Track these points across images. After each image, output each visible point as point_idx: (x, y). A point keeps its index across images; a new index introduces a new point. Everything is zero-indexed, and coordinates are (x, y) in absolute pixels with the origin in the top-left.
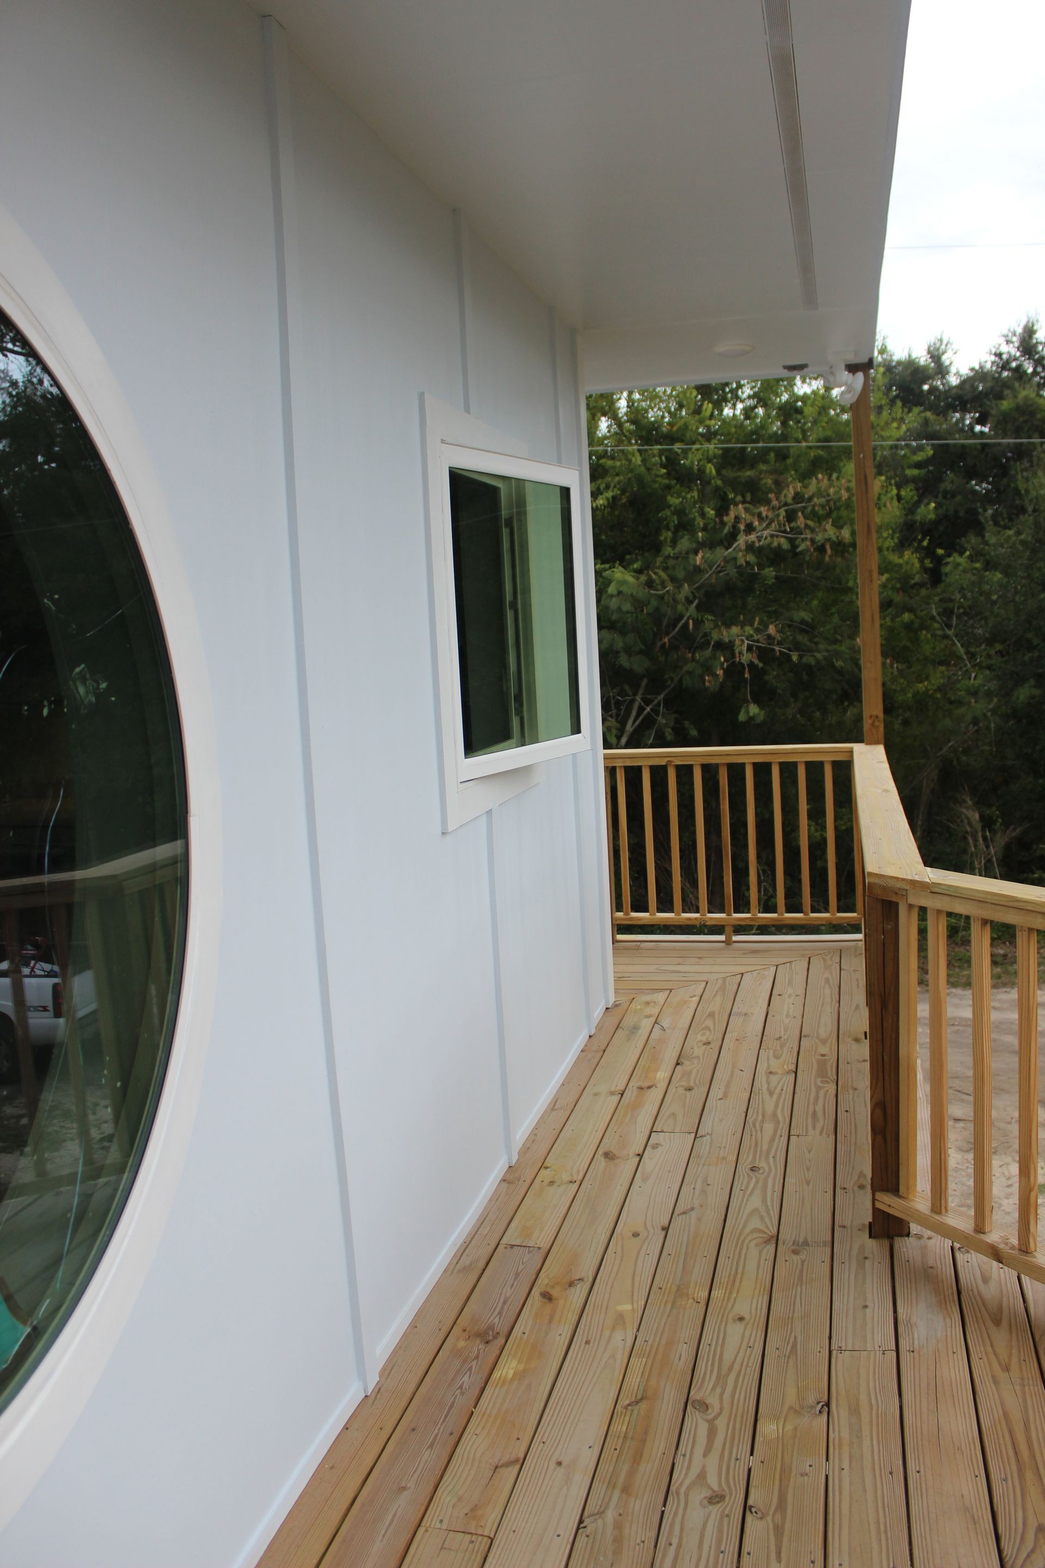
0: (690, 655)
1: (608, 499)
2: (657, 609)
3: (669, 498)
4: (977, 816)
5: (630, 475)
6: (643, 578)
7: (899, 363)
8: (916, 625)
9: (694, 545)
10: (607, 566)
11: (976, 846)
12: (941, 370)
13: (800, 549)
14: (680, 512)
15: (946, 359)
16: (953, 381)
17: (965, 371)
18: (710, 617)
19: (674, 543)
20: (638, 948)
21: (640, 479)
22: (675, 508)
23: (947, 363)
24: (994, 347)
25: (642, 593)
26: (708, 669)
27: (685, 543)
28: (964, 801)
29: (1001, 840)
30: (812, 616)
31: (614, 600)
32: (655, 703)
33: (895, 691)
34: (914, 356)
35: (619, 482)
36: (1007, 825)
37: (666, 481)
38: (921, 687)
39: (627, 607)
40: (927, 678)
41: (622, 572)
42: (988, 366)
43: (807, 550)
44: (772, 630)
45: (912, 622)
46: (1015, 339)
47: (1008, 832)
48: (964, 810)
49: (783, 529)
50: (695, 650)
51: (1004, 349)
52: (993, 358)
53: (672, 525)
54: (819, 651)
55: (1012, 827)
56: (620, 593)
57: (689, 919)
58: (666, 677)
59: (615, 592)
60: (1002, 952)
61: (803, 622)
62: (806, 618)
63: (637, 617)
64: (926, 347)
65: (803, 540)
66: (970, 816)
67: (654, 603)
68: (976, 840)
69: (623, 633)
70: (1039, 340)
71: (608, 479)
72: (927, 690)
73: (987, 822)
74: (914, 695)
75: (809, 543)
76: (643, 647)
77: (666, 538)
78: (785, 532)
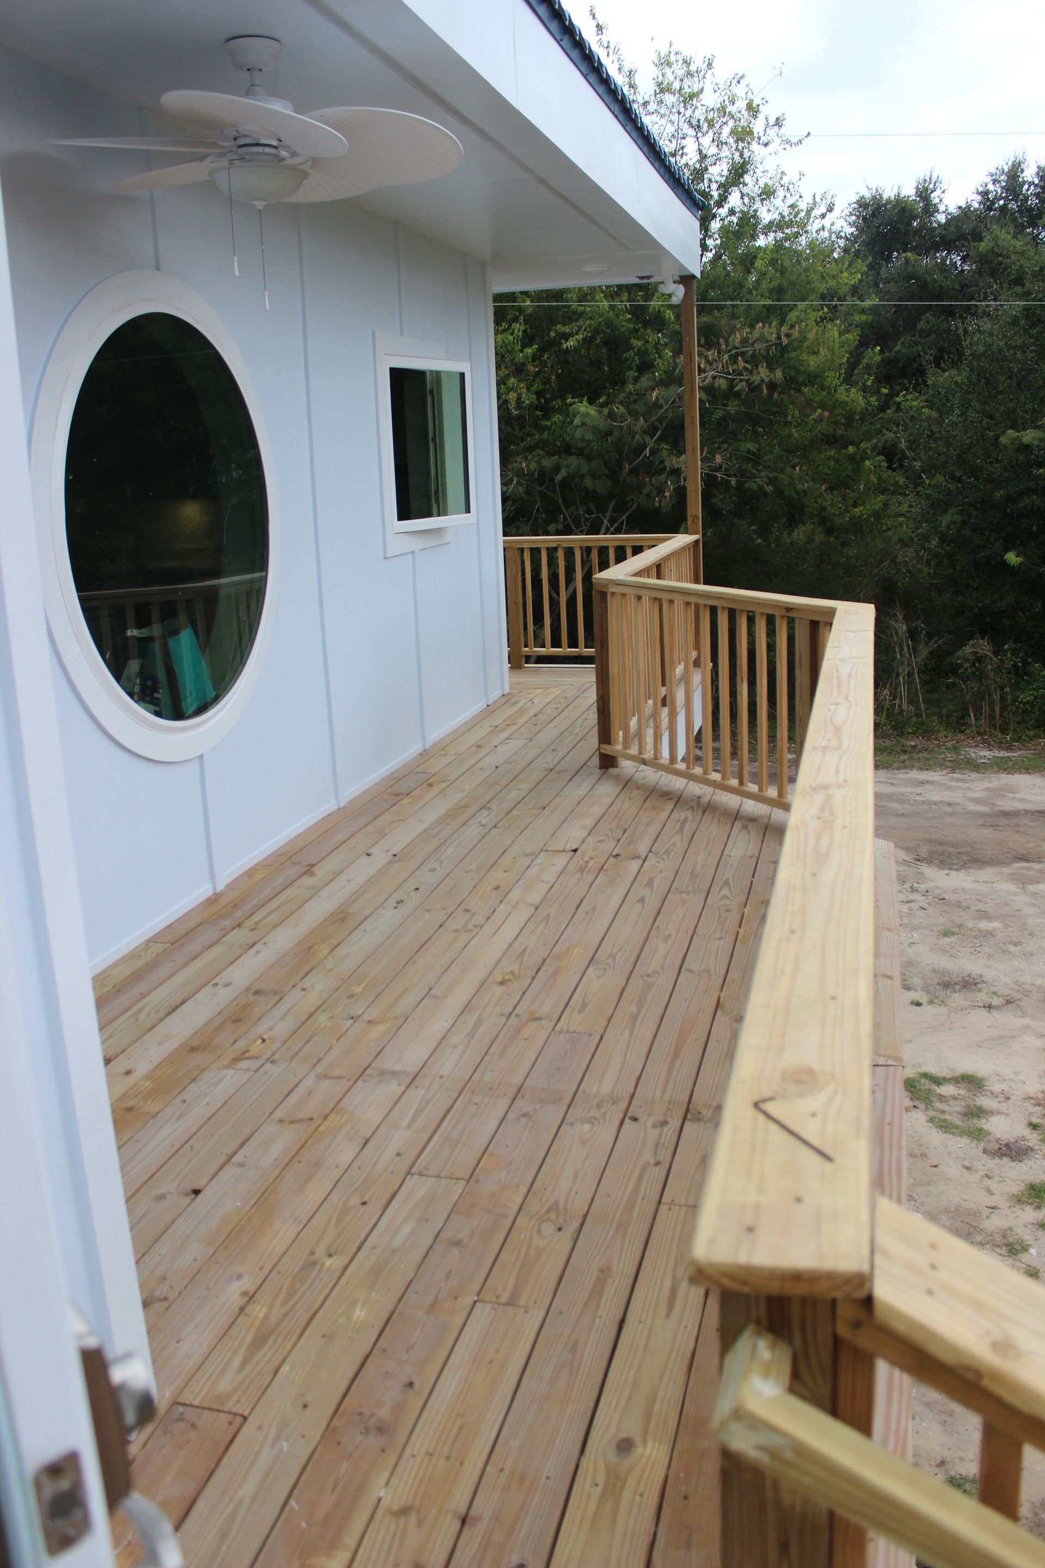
0: (648, 479)
1: (578, 341)
2: (620, 439)
3: (632, 340)
4: (905, 628)
5: (600, 320)
6: (606, 411)
7: (889, 201)
8: (858, 457)
9: (653, 383)
10: (577, 400)
11: (901, 655)
12: (929, 209)
13: (737, 389)
14: (643, 353)
15: (935, 197)
16: (942, 218)
17: (953, 209)
18: (665, 447)
19: (636, 380)
20: (537, 671)
21: (609, 324)
22: (638, 350)
23: (936, 201)
24: (982, 186)
25: (603, 424)
26: (660, 491)
27: (645, 381)
28: (895, 615)
29: (924, 651)
30: (757, 446)
31: (579, 429)
32: (620, 521)
33: (834, 514)
34: (903, 194)
35: (590, 326)
36: (930, 636)
37: (631, 326)
38: (857, 511)
39: (589, 436)
40: (863, 504)
41: (587, 407)
42: (976, 205)
43: (743, 390)
44: (718, 459)
45: (855, 454)
46: (1003, 177)
47: (932, 643)
48: (893, 622)
49: (725, 371)
50: (652, 475)
51: (991, 187)
52: (979, 198)
53: (634, 365)
54: (760, 477)
55: (935, 639)
56: (584, 424)
57: (571, 652)
58: (628, 499)
59: (579, 424)
60: (913, 744)
61: (749, 451)
62: (751, 448)
63: (602, 445)
64: (915, 185)
65: (742, 380)
66: (897, 628)
67: (616, 434)
68: (902, 650)
69: (589, 459)
70: (1026, 179)
71: (581, 322)
72: (862, 515)
73: (913, 634)
74: (851, 519)
75: (744, 384)
76: (606, 472)
77: (628, 377)
78: (728, 373)
